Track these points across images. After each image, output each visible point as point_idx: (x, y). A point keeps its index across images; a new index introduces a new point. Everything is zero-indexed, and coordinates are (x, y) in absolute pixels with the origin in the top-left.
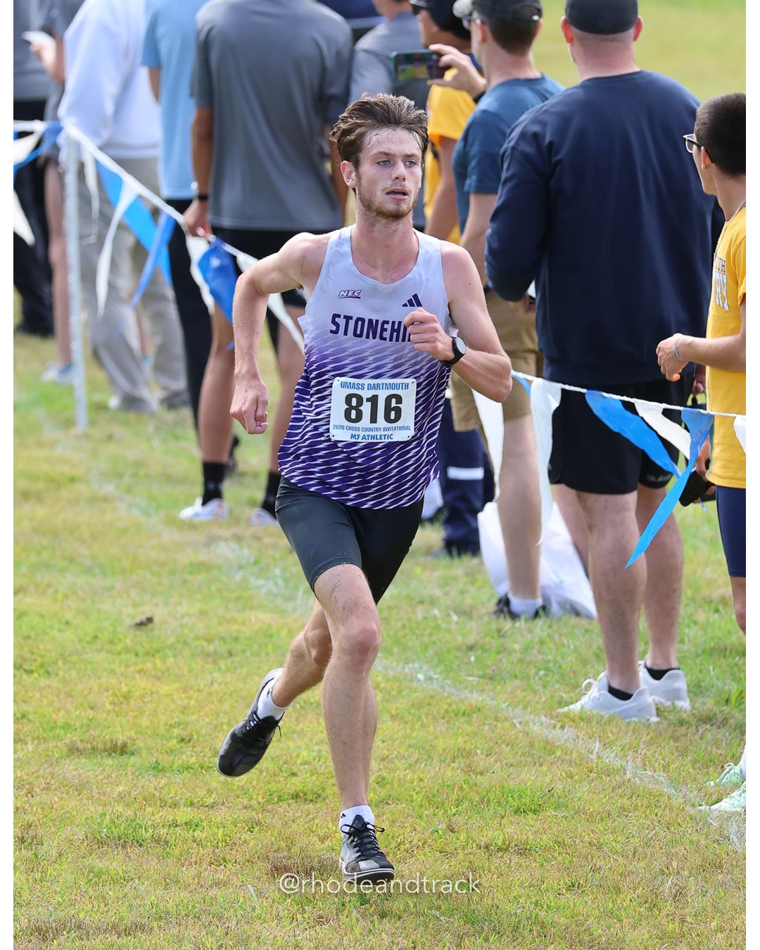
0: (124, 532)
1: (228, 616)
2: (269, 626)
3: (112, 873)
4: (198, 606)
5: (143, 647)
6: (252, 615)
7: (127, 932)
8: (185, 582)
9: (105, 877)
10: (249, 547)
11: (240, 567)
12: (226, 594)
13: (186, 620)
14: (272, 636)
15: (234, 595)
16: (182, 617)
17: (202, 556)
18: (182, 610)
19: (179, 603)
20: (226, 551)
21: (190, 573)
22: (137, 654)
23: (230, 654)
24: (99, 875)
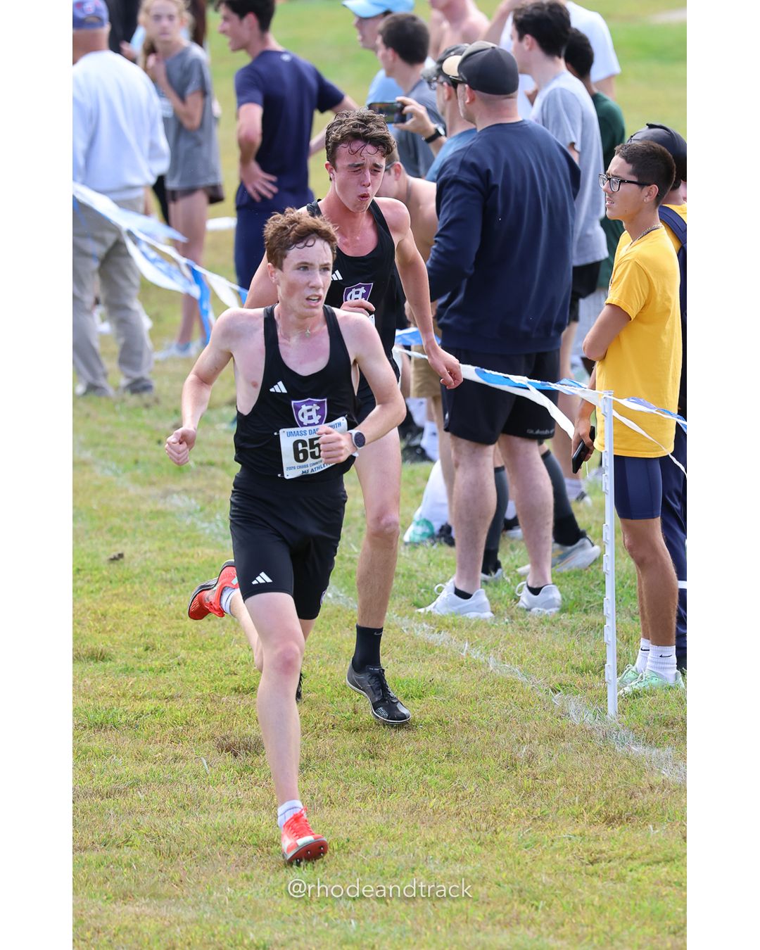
0: (99, 488)
1: (181, 551)
2: (213, 558)
3: (96, 750)
4: (157, 544)
5: (116, 576)
6: (199, 550)
7: (109, 795)
8: (147, 526)
9: (90, 754)
10: (196, 498)
11: (189, 514)
12: (179, 534)
13: (148, 555)
14: (214, 566)
15: (185, 535)
16: (145, 552)
17: (160, 506)
18: (145, 547)
19: (142, 542)
20: (178, 501)
21: (151, 519)
22: (111, 582)
23: (183, 581)
24: (86, 753)
